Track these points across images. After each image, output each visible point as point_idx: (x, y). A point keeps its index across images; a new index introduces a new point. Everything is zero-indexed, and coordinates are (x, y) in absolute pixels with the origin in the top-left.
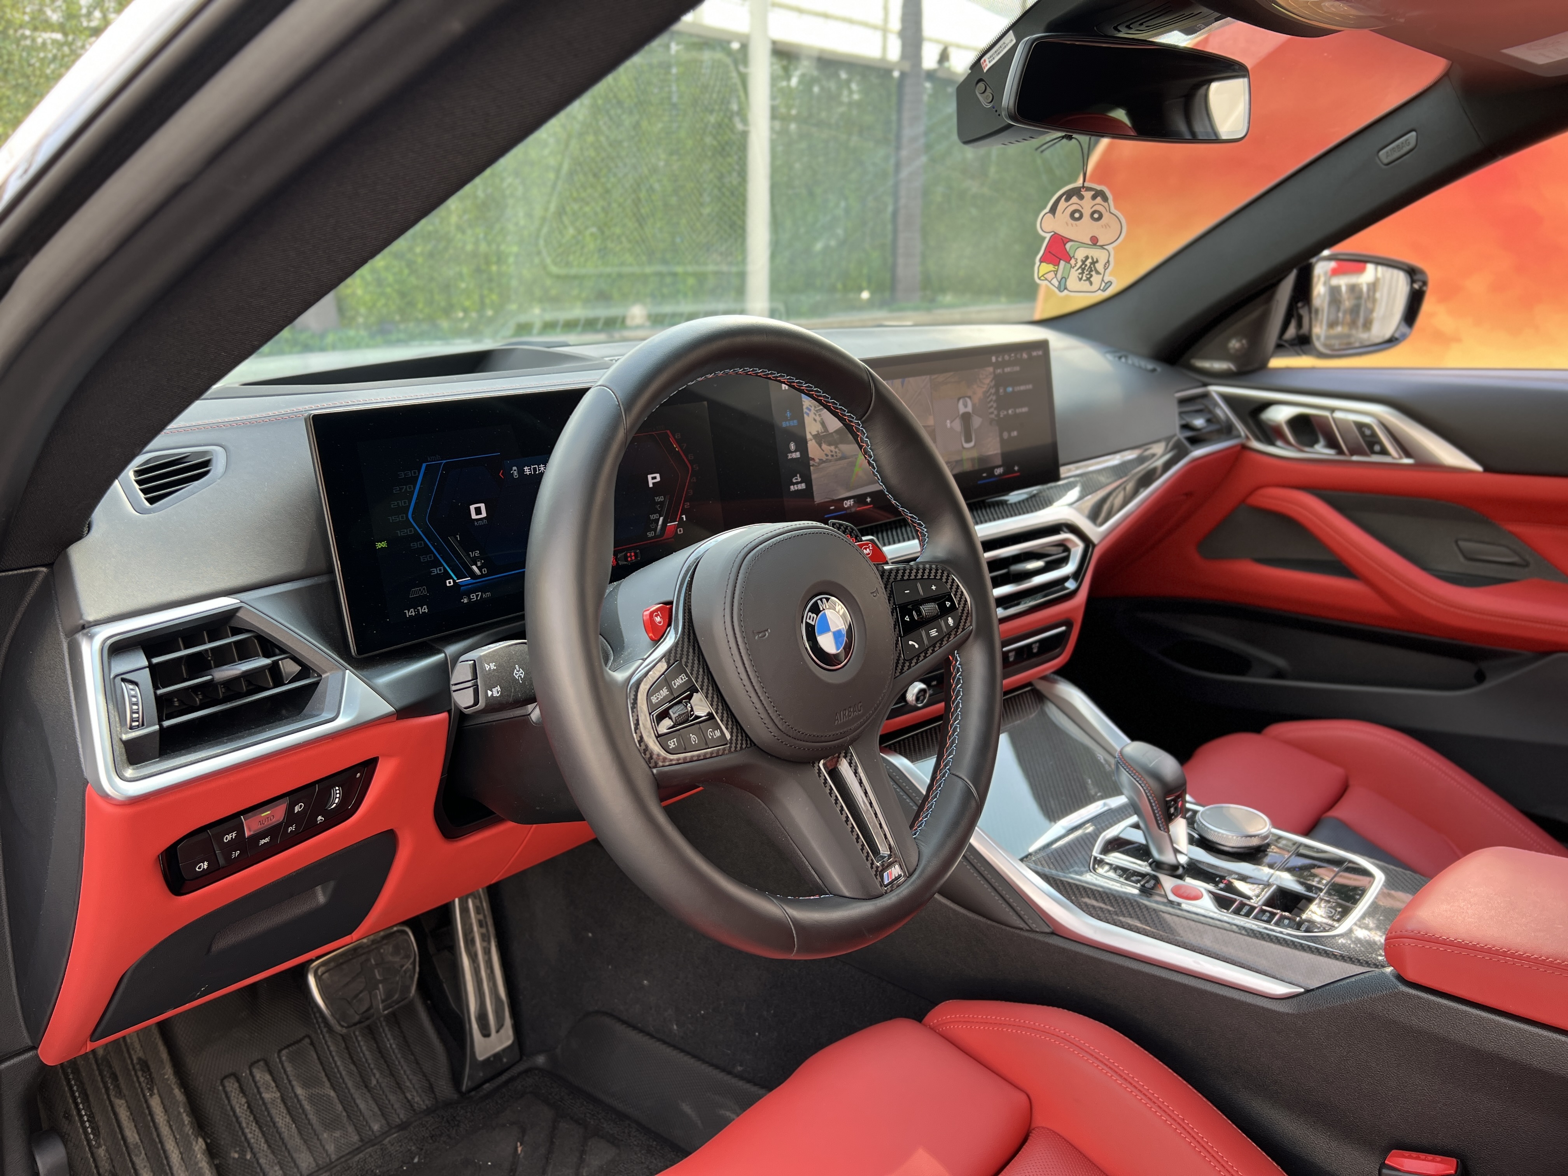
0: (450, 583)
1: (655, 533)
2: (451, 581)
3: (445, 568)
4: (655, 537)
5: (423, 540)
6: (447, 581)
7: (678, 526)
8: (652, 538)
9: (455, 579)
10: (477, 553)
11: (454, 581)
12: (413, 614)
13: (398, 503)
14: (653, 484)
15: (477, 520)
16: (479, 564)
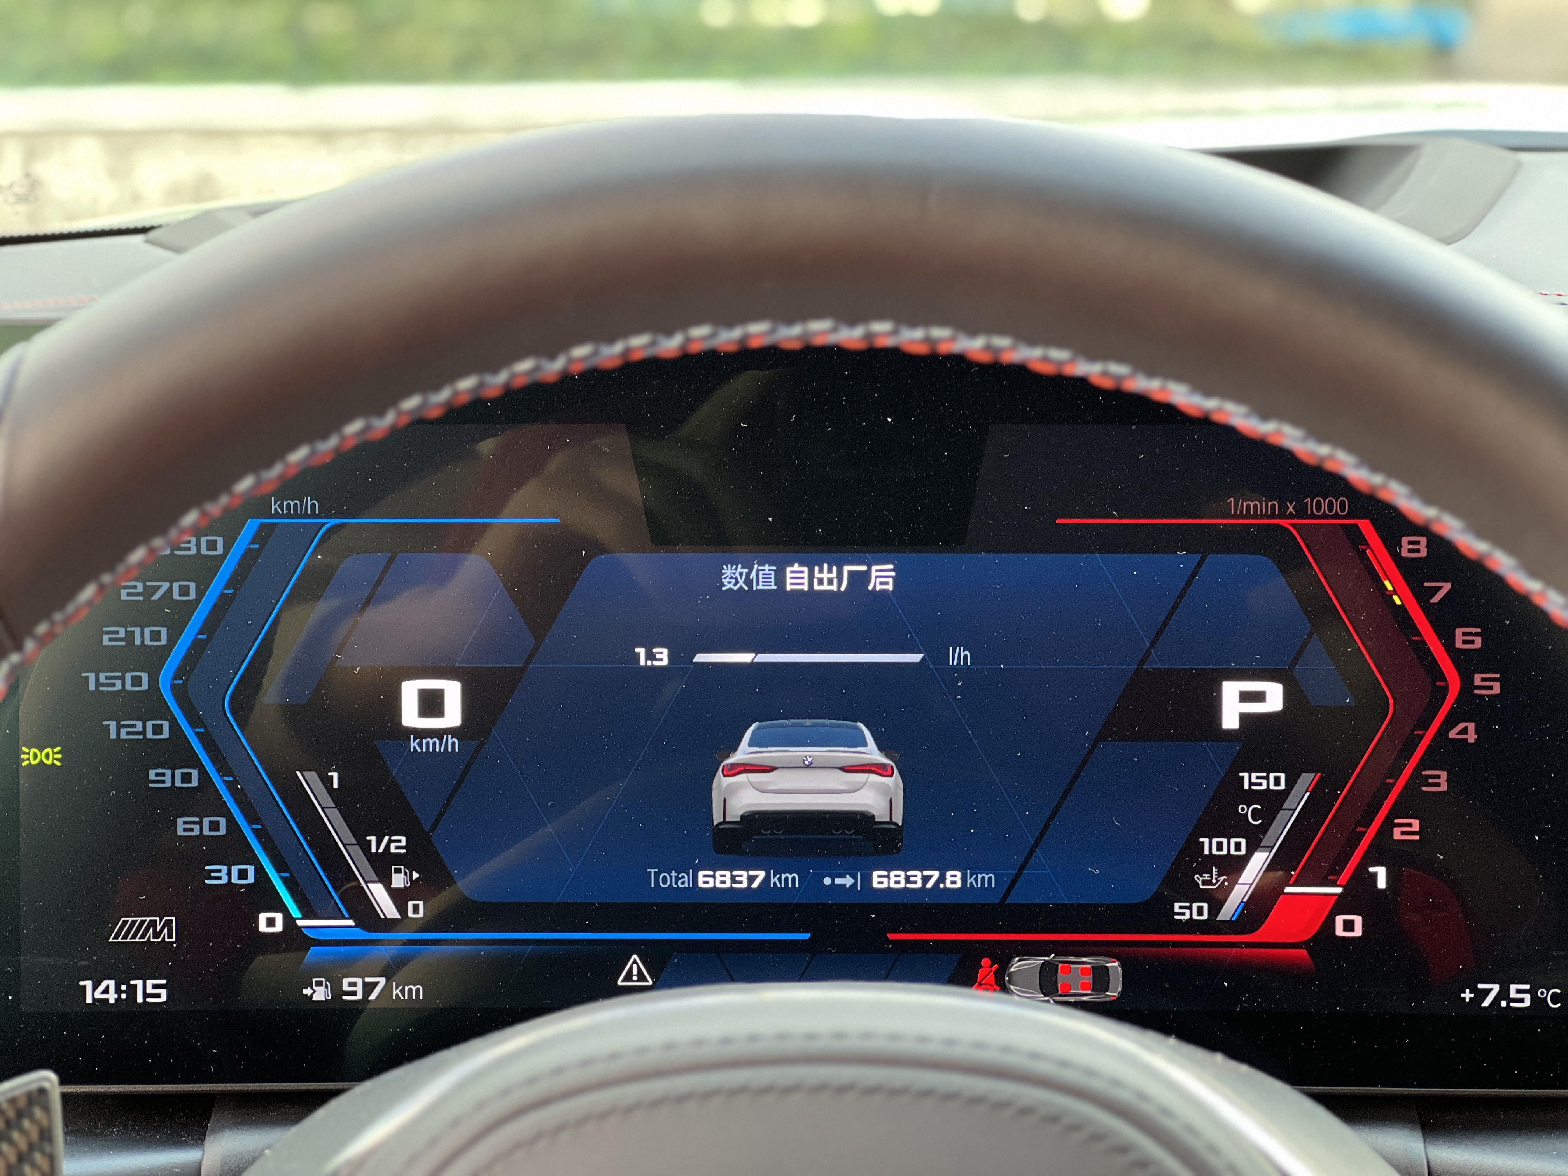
0: (271, 922)
1: (1215, 909)
2: (279, 917)
3: (260, 871)
4: (1211, 926)
5: (196, 763)
6: (263, 918)
7: (1342, 905)
8: (1192, 926)
9: (295, 912)
10: (398, 844)
11: (289, 920)
12: (112, 997)
13: (130, 636)
14: (1245, 718)
15: (421, 734)
16: (399, 881)
